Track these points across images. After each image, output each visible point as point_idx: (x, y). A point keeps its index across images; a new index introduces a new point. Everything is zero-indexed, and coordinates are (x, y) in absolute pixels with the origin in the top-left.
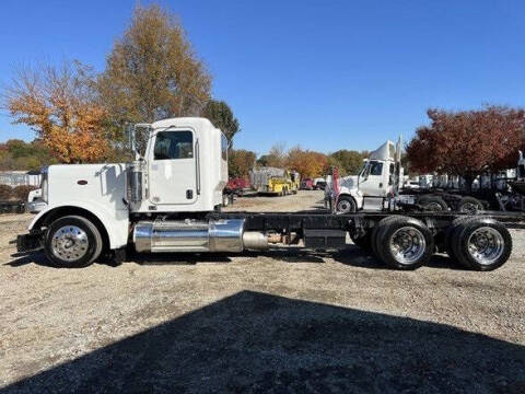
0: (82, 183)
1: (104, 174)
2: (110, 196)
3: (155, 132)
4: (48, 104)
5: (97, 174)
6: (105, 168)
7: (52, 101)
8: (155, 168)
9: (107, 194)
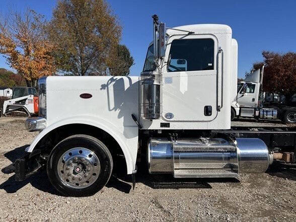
0: (86, 96)
1: (111, 87)
2: (118, 111)
3: (171, 40)
4: (15, 39)
5: (104, 87)
6: (112, 80)
7: (18, 37)
8: (169, 80)
9: (115, 109)
